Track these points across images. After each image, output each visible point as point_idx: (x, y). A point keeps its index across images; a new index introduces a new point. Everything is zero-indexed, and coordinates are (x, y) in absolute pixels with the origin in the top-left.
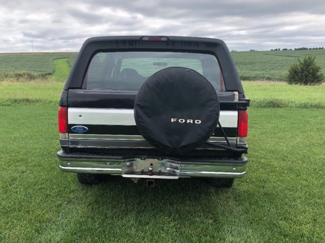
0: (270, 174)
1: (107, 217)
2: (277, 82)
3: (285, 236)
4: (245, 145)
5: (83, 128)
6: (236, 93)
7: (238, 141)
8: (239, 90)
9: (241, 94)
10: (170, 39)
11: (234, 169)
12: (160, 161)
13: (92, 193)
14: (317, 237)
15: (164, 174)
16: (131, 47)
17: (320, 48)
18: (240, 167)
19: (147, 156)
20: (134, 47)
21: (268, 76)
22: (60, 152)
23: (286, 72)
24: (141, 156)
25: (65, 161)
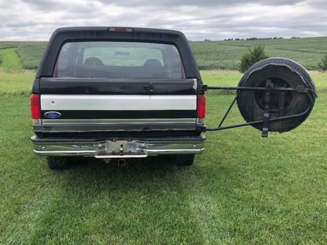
0: (226, 152)
1: (82, 196)
2: (230, 71)
3: (239, 199)
4: (204, 124)
5: (55, 114)
6: (195, 80)
7: (197, 121)
8: (197, 77)
9: (199, 80)
10: (135, 30)
11: (195, 146)
12: (130, 142)
13: (64, 177)
14: (263, 199)
15: (134, 154)
16: (98, 37)
17: (268, 39)
18: (200, 144)
19: (117, 138)
20: (101, 38)
21: (222, 65)
22: (34, 137)
23: (238, 62)
24: (112, 138)
25: (40, 145)
